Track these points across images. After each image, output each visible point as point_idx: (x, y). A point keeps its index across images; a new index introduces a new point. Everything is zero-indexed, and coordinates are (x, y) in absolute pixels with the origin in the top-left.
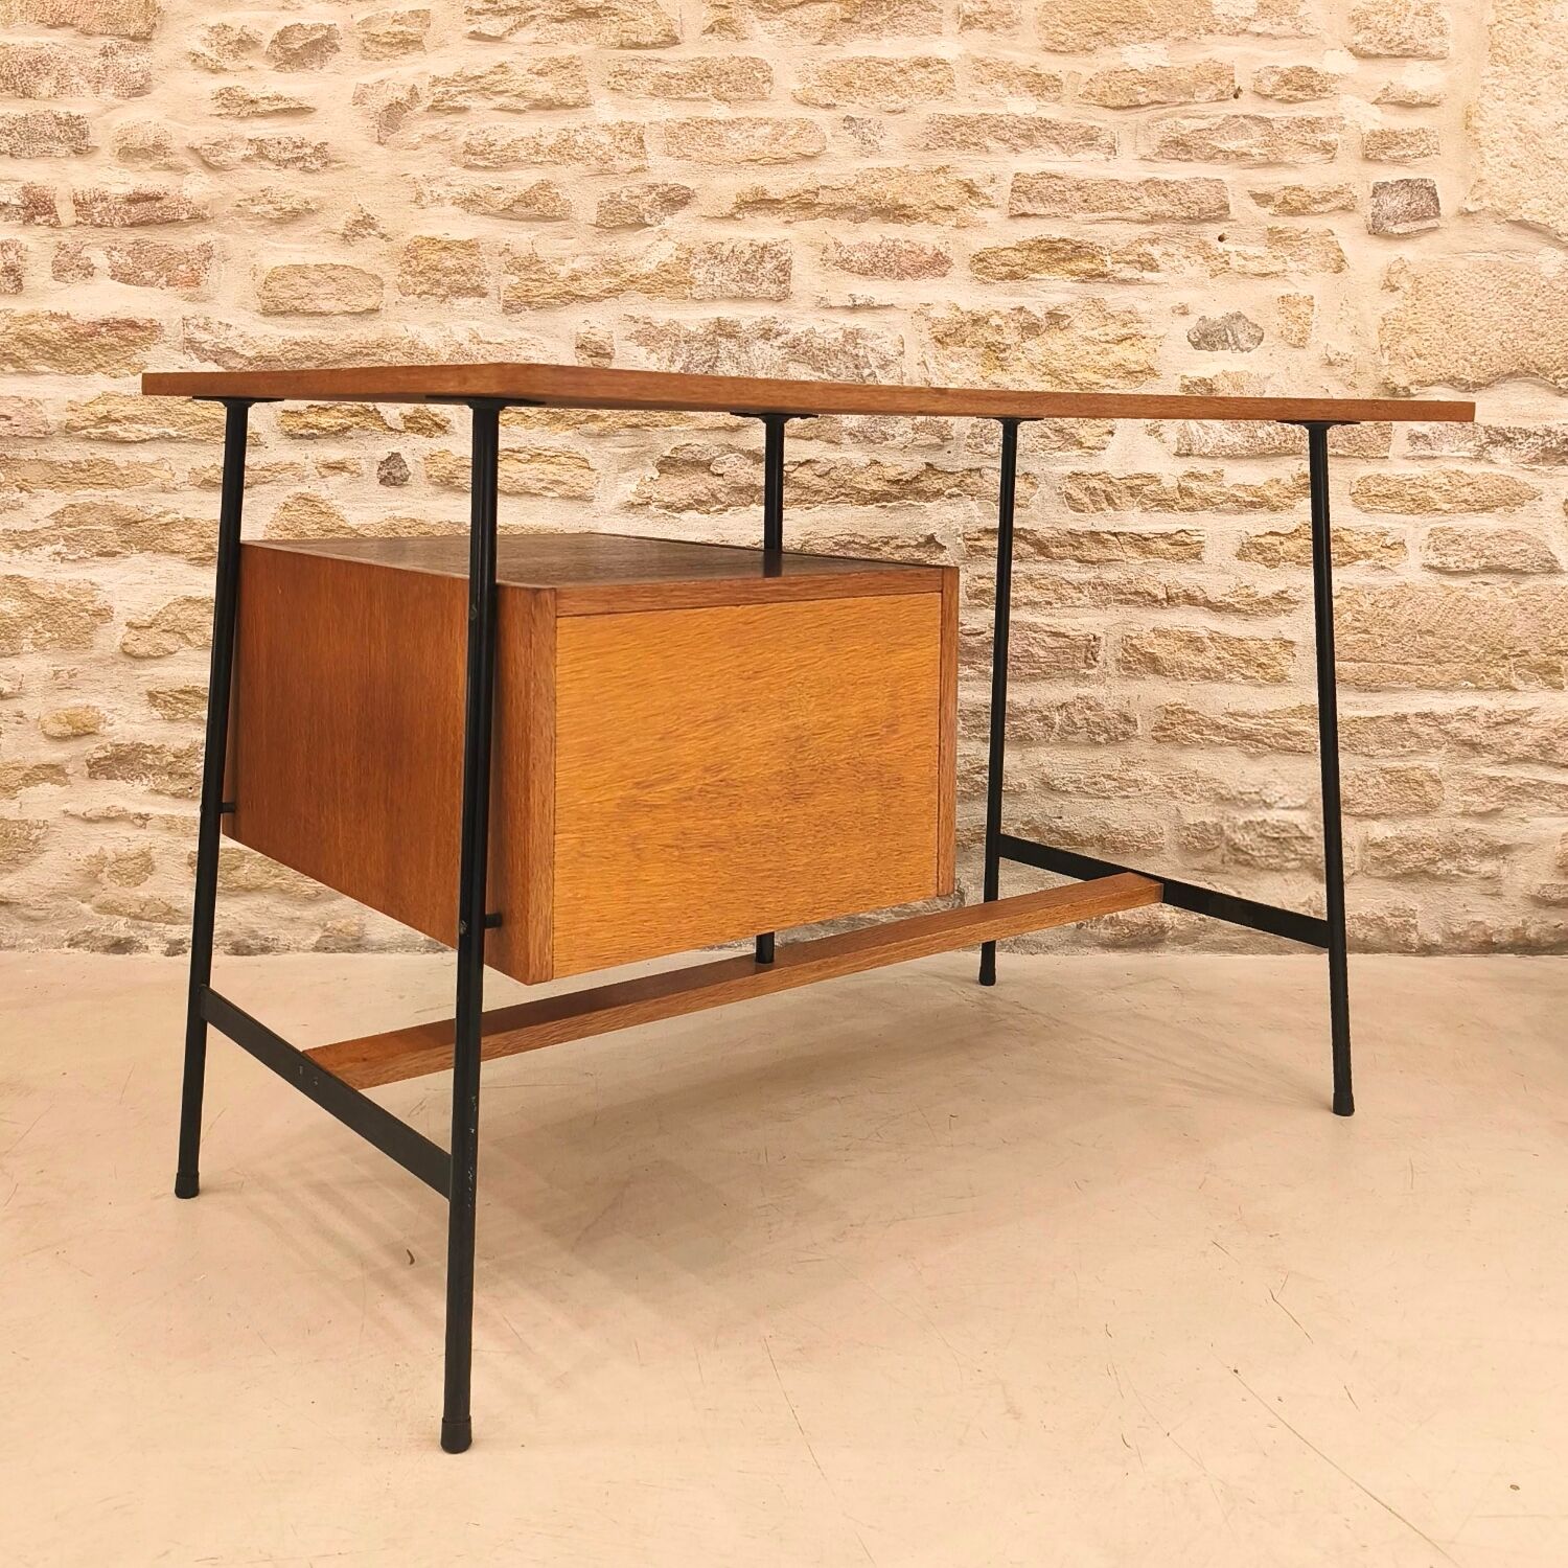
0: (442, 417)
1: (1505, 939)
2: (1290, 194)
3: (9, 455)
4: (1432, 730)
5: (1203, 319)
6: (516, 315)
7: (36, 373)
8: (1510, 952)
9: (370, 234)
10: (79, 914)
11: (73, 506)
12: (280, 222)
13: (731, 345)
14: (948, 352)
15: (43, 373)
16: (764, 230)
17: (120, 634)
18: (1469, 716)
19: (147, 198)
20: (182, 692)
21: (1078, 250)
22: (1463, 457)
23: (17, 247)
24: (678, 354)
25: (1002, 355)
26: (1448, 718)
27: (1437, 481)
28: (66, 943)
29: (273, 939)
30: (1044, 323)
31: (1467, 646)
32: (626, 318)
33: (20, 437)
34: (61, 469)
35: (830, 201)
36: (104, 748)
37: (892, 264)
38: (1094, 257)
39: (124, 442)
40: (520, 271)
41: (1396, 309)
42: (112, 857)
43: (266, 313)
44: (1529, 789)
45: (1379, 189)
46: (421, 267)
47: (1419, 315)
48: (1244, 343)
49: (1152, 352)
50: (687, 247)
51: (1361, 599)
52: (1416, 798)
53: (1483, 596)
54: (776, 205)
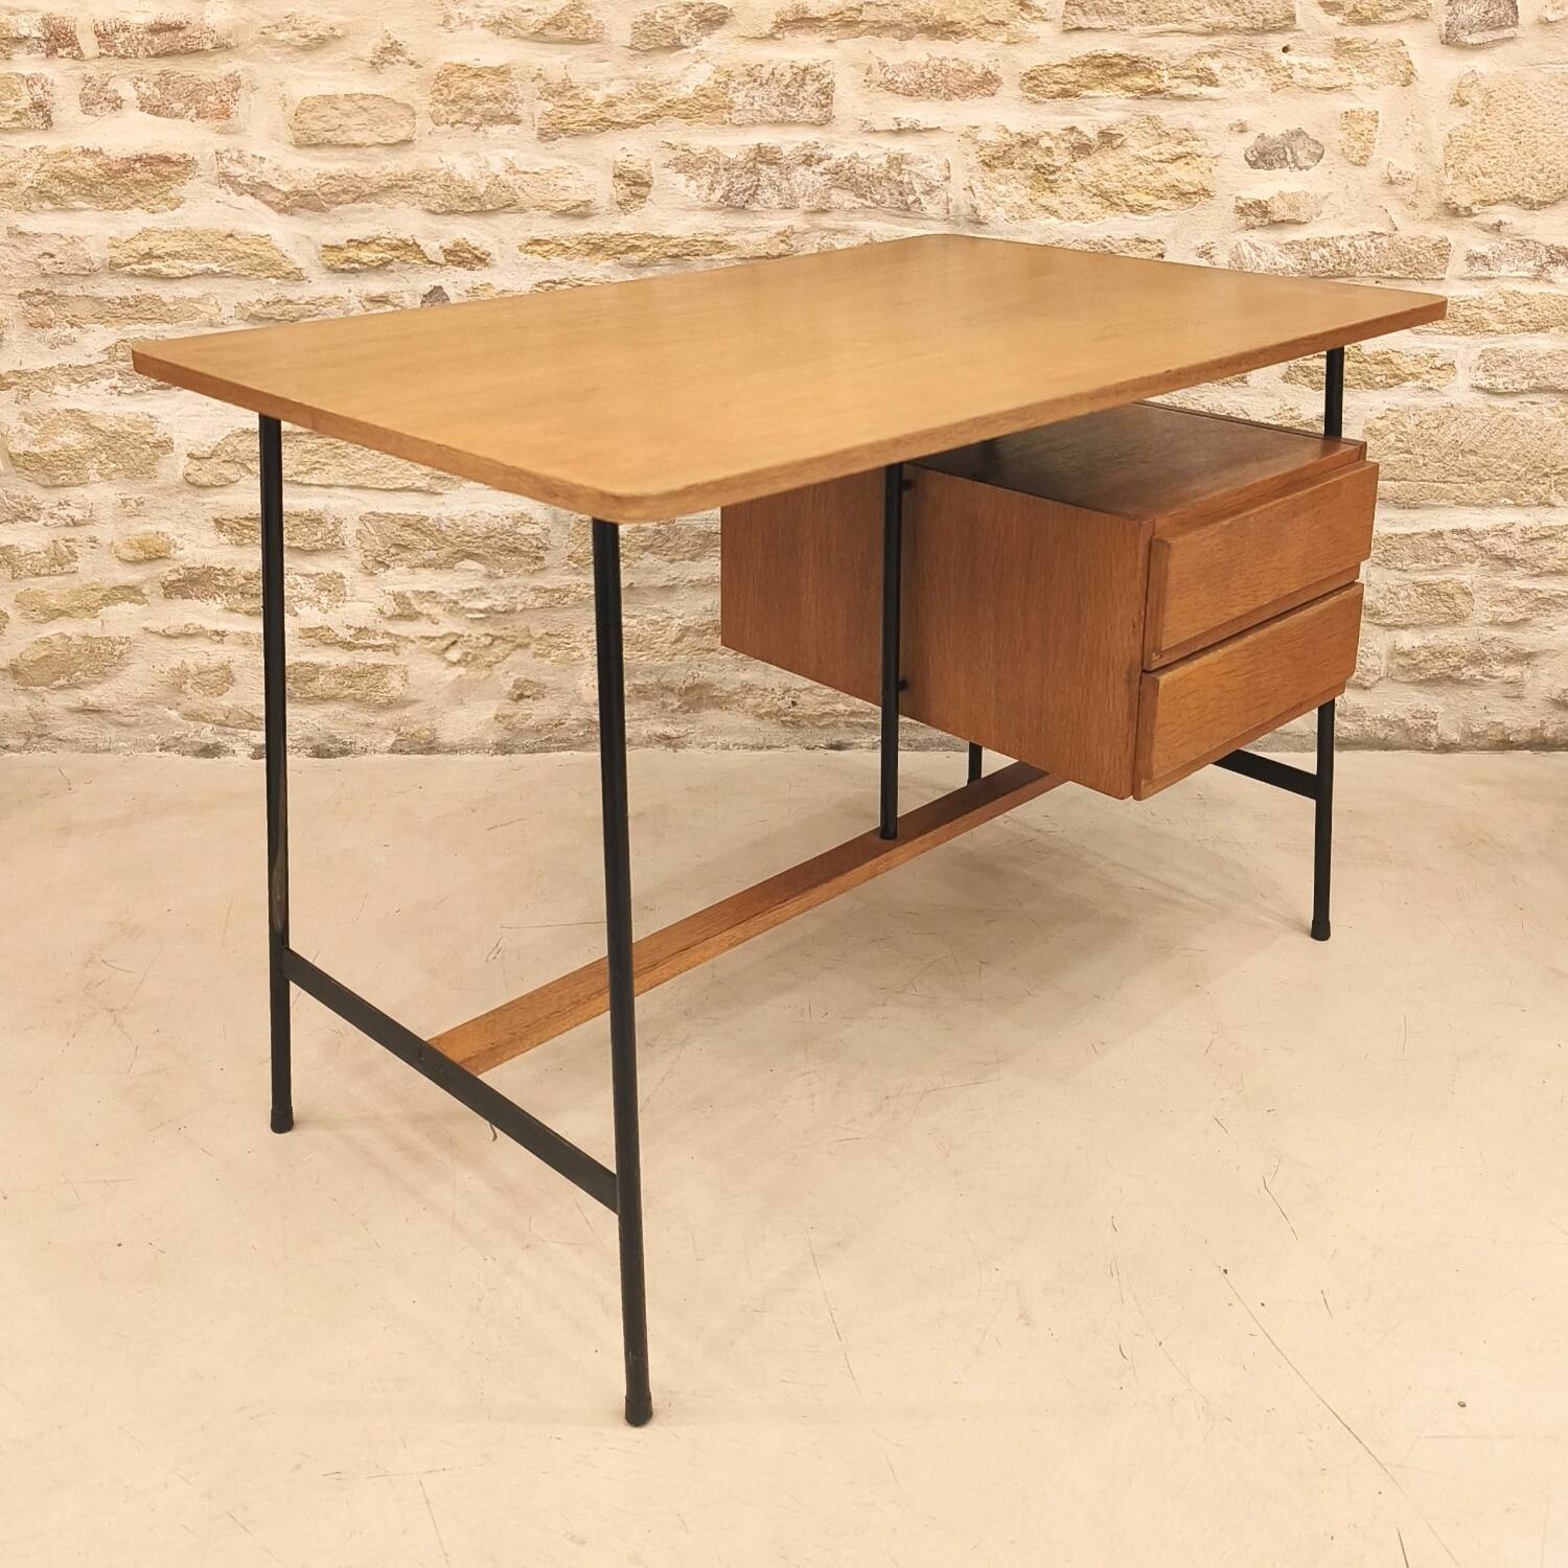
0: (481, 250)
1: (1522, 738)
2: (1361, 3)
3: (57, 292)
4: (1467, 546)
5: (1262, 136)
6: (552, 142)
7: (75, 210)
8: (1526, 749)
9: (398, 61)
10: (167, 720)
11: (125, 341)
12: (305, 49)
13: (773, 172)
14: (995, 175)
15: (81, 210)
16: (805, 50)
17: (182, 464)
18: (1504, 532)
19: (170, 28)
20: (246, 519)
21: (1134, 65)
22: (1521, 277)
23: (43, 81)
24: (718, 182)
25: (1051, 177)
26: (1484, 534)
27: (1493, 301)
28: (158, 748)
29: (351, 743)
30: (1096, 143)
31: (1509, 465)
32: (664, 145)
33: (66, 275)
34: (110, 305)
35: (875, 19)
36: (177, 571)
37: (939, 84)
38: (1151, 72)
39: (168, 278)
40: (553, 97)
41: (1464, 125)
42: (193, 670)
43: (299, 145)
44: (1560, 600)
46: (452, 97)
47: (1488, 131)
48: (1303, 162)
49: (1207, 172)
50: (726, 69)
51: (1405, 419)
52: (1445, 610)
53: (1529, 417)
54: (817, 24)
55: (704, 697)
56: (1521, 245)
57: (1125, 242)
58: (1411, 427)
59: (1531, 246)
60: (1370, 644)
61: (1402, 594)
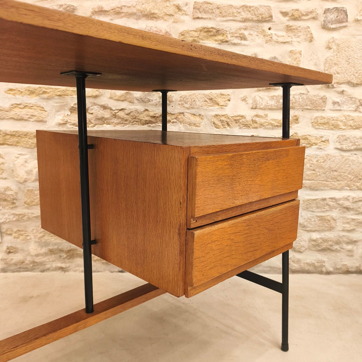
1: (353, 270)
2: (294, 12)
4: (334, 203)
18: (347, 199)
21: (218, 32)
22: (351, 110)
26: (340, 199)
27: (341, 118)
31: (348, 175)
35: (127, 11)
38: (224, 34)
41: (331, 56)
45: (327, 11)
47: (338, 58)
51: (313, 159)
52: (327, 225)
53: (354, 159)
54: (107, 13)
55: (75, 254)
56: (350, 99)
57: (216, 95)
58: (315, 162)
59: (353, 99)
60: (302, 237)
61: (313, 220)
